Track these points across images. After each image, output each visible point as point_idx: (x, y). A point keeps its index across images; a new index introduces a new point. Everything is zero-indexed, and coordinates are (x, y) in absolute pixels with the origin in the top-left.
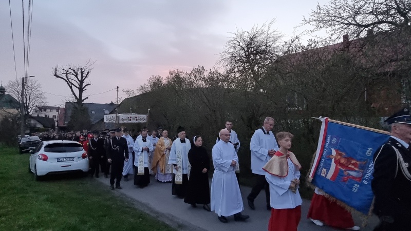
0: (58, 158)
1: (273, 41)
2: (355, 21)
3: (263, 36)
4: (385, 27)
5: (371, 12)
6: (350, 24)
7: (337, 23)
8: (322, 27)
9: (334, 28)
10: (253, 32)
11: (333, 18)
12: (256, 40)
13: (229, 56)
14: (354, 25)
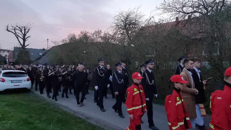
0: (12, 81)
1: (139, 18)
2: (183, 10)
3: (134, 15)
4: (197, 15)
5: (191, 6)
6: (180, 12)
7: (173, 11)
8: (165, 12)
9: (172, 13)
10: (128, 12)
11: (172, 8)
12: (130, 17)
13: (115, 25)
14: (182, 12)
